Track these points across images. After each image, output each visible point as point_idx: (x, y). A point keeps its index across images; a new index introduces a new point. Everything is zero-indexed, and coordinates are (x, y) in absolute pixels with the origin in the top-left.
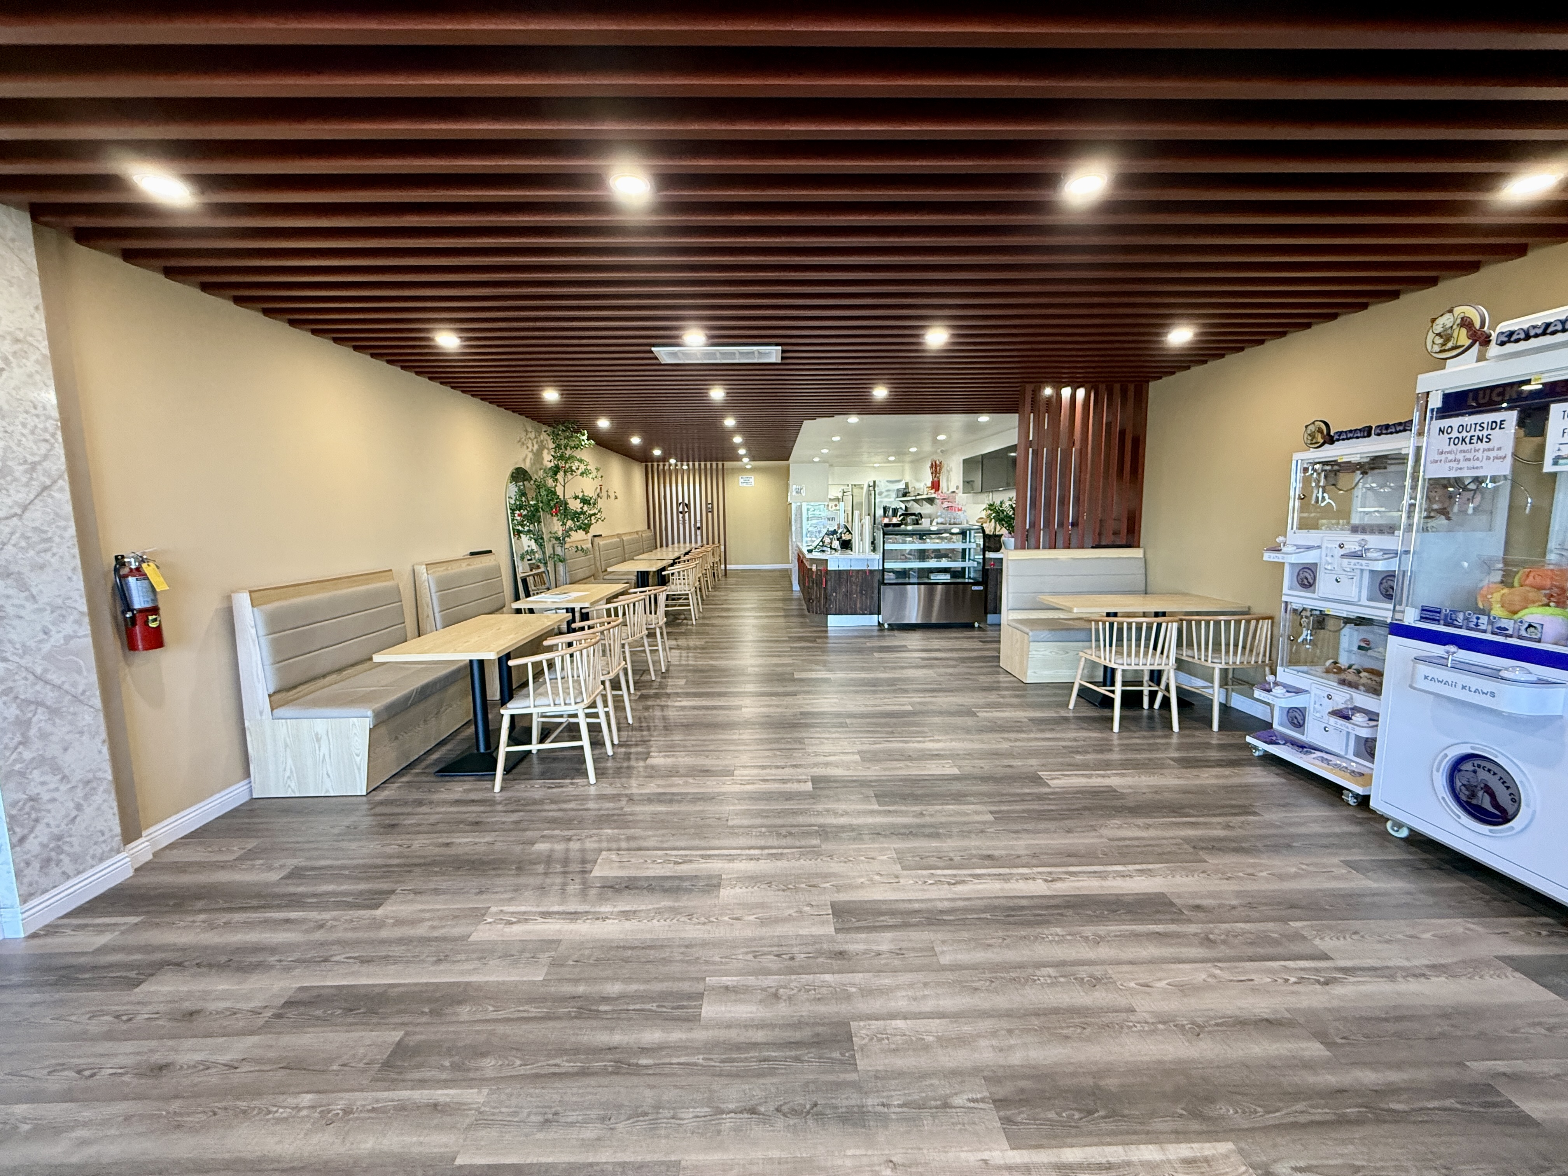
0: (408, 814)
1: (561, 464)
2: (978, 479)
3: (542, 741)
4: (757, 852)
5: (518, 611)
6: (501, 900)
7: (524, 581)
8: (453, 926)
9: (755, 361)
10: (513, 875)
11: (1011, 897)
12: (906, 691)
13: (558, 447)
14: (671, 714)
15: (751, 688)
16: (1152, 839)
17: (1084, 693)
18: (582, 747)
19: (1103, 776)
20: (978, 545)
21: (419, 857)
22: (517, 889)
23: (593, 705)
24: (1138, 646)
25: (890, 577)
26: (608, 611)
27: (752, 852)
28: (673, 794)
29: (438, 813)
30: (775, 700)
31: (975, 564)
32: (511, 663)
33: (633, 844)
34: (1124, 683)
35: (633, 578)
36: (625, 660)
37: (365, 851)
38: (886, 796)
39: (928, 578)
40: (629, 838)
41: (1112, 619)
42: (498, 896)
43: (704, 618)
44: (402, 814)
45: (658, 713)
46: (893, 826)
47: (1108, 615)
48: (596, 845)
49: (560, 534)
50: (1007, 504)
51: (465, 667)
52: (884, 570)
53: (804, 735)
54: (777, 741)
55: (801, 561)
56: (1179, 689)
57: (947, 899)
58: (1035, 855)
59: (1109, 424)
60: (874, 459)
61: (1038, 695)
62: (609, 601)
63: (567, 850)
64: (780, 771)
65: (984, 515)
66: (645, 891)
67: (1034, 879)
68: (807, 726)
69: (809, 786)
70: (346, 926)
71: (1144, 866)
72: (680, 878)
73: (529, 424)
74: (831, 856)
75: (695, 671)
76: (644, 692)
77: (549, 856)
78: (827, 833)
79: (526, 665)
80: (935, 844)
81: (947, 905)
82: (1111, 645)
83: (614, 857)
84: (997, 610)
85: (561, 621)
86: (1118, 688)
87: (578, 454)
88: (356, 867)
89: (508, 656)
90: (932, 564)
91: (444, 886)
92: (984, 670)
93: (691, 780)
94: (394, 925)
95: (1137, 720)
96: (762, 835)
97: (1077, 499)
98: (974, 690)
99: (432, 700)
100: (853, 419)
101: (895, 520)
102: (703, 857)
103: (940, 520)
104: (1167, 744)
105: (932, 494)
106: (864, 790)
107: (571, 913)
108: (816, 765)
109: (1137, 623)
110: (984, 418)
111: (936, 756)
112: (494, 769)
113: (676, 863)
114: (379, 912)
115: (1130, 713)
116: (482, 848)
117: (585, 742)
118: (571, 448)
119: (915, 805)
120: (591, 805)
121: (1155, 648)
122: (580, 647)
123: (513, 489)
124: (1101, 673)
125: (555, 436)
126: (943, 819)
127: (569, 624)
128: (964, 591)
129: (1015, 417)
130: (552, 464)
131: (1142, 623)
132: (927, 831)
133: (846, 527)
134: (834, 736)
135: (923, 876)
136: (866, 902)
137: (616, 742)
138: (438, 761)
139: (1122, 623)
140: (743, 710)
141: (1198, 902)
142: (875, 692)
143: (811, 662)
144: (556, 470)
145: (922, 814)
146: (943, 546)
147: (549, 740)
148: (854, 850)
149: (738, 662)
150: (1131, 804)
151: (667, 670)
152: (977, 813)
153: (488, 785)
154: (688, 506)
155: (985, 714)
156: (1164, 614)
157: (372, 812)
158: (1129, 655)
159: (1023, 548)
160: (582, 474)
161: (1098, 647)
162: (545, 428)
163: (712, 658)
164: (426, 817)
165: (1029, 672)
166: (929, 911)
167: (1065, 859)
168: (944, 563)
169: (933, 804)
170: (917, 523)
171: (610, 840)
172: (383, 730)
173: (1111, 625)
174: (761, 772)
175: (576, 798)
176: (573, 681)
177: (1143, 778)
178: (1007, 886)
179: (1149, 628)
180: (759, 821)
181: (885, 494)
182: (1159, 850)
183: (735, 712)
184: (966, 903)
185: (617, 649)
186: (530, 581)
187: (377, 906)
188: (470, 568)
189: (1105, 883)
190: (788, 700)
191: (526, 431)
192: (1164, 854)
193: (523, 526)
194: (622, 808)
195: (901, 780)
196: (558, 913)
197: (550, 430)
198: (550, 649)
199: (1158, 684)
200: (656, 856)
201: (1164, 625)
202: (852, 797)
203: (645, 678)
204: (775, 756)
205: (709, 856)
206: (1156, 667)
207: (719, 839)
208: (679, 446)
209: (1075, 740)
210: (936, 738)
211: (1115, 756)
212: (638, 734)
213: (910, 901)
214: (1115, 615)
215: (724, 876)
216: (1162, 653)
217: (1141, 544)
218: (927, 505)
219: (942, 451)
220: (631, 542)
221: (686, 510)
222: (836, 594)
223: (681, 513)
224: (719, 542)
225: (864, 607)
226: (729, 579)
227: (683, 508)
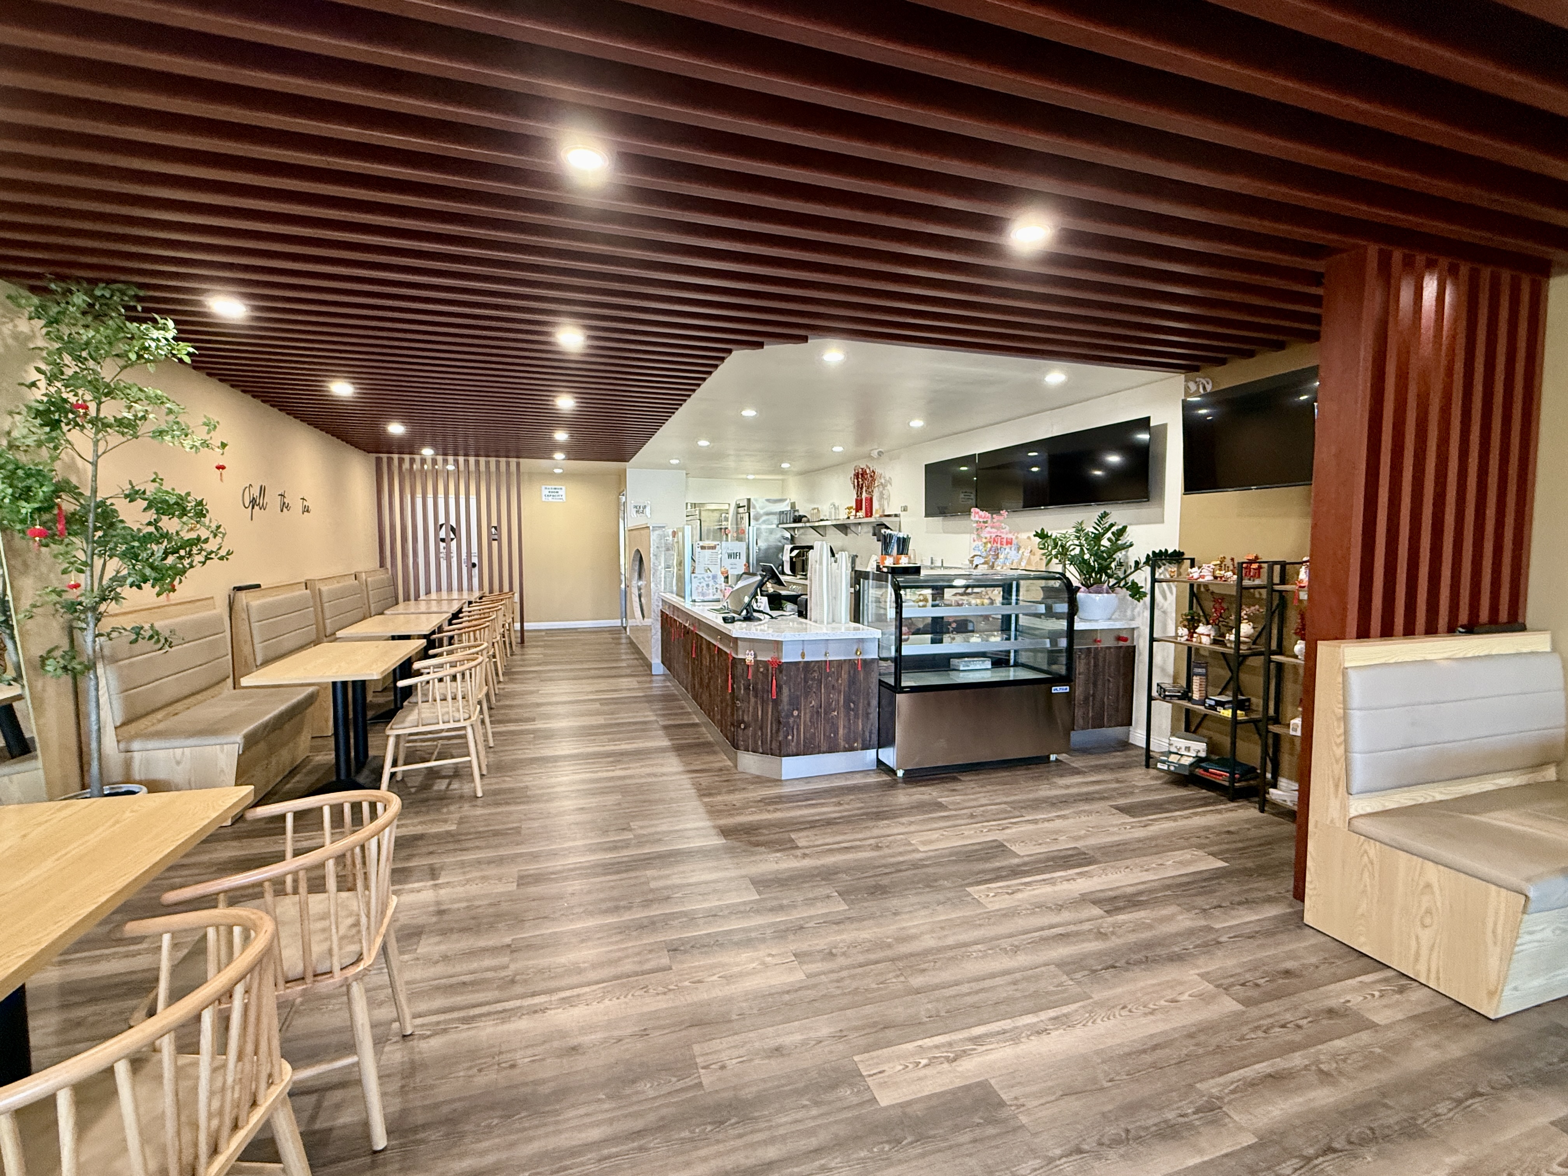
87: (139, 378)
154: (455, 530)
160: (157, 434)
181: (763, 518)
219: (879, 454)
220: (339, 595)
221: (452, 536)
222: (800, 712)
223: (443, 540)
224: (511, 589)
225: (852, 735)
226: (529, 651)
227: (447, 534)
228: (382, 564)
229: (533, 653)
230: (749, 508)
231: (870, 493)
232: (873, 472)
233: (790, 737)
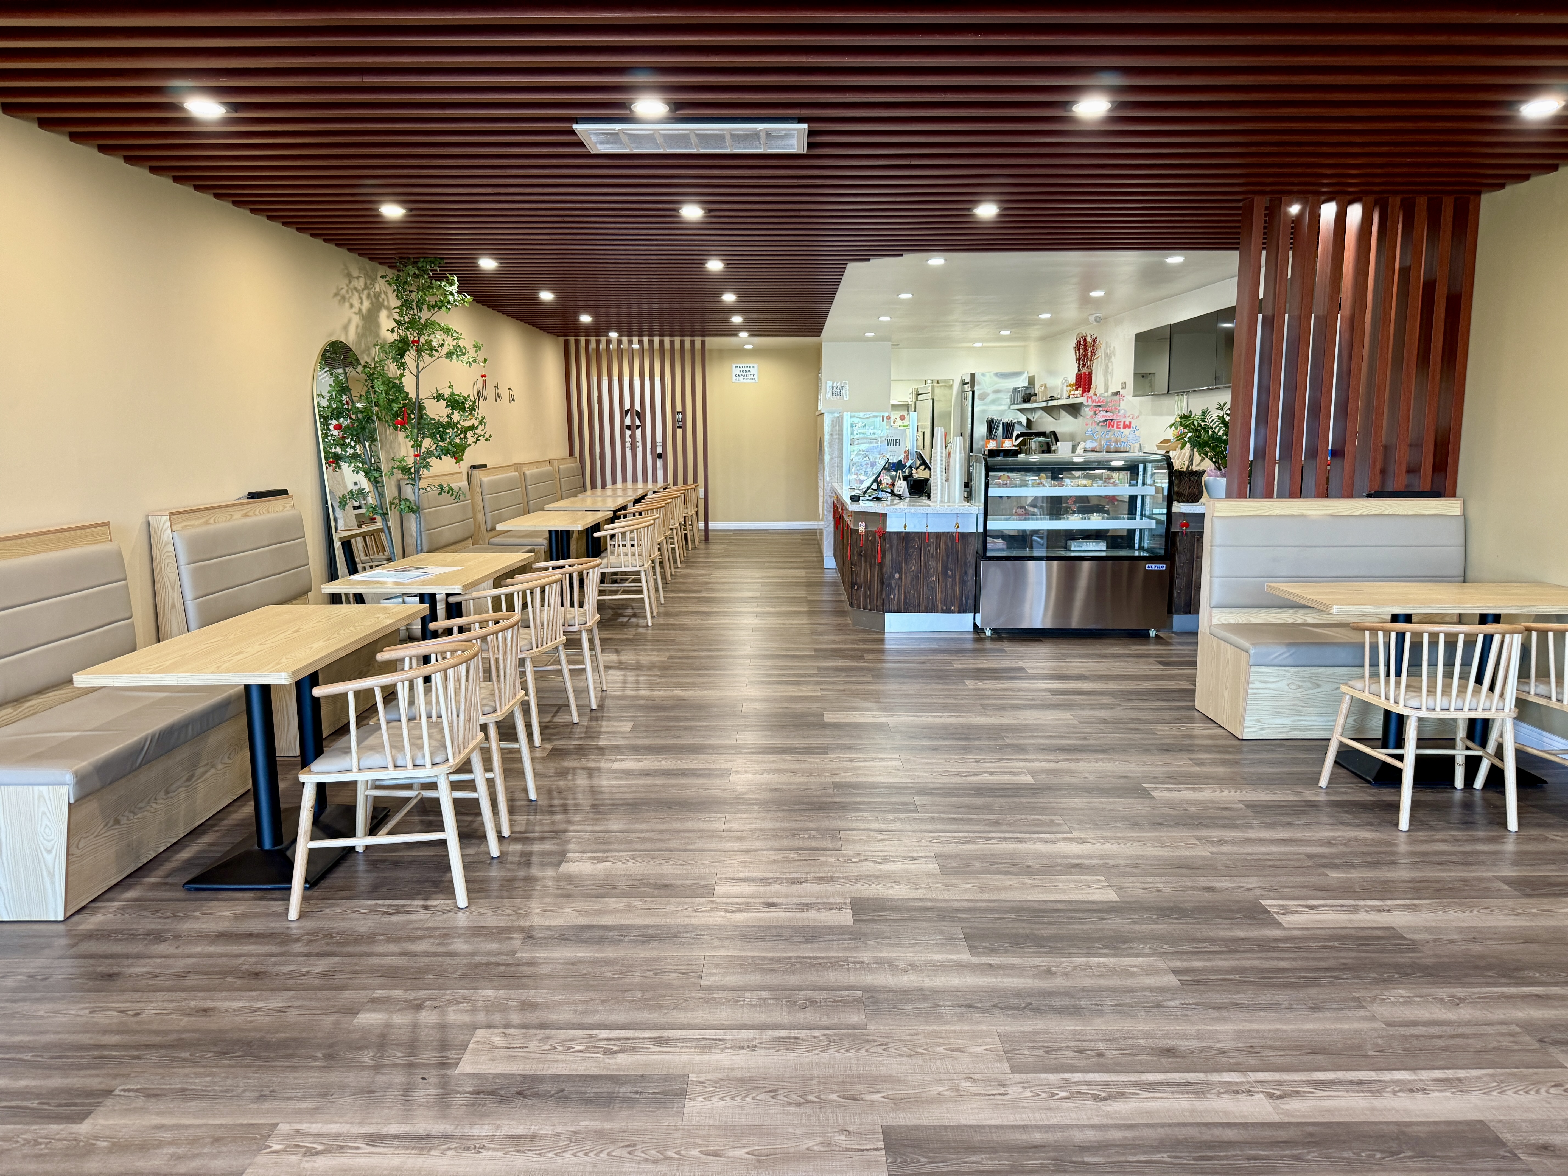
0: (139, 956)
1: (412, 336)
2: (1161, 368)
3: (372, 831)
4: (752, 1034)
5: (335, 599)
6: (299, 1112)
7: (347, 545)
8: (214, 1156)
9: (761, 150)
10: (321, 1069)
11: (1207, 1125)
12: (1021, 749)
13: (406, 305)
14: (605, 782)
15: (748, 738)
16: (1468, 1023)
17: (1346, 757)
18: (443, 843)
19: (1379, 910)
20: (1158, 490)
21: (157, 1033)
22: (325, 1093)
23: (465, 767)
24: (1448, 675)
25: (996, 546)
26: (496, 600)
27: (743, 1034)
28: (605, 927)
29: (189, 956)
30: (789, 762)
31: (1153, 524)
32: (317, 692)
33: (532, 1017)
34: (1422, 742)
35: (543, 541)
36: (525, 688)
37: (61, 1019)
38: (982, 937)
39: (1066, 548)
40: (527, 1006)
41: (1401, 626)
42: (292, 1105)
43: (667, 614)
44: (127, 956)
45: (582, 781)
46: (996, 992)
47: (1395, 618)
48: (466, 1018)
49: (410, 461)
50: (1215, 414)
51: (237, 697)
52: (986, 533)
53: (839, 824)
54: (792, 833)
55: (838, 514)
56: (1521, 756)
57: (1093, 1127)
58: (1251, 1050)
59: (1405, 272)
60: (975, 333)
61: (1263, 762)
62: (498, 581)
63: (415, 1025)
64: (795, 888)
65: (1171, 434)
66: (551, 1103)
67: (1249, 1093)
68: (845, 807)
69: (846, 917)
70: (26, 1150)
71: (1450, 1074)
72: (614, 1079)
73: (354, 264)
74: (884, 1045)
75: (648, 708)
76: (560, 743)
77: (383, 1036)
78: (876, 1002)
79: (345, 695)
80: (1070, 1026)
81: (1090, 1135)
82: (1398, 674)
83: (497, 1038)
84: (1191, 607)
85: (412, 616)
86: (1410, 751)
87: (443, 318)
88: (46, 1047)
89: (314, 679)
90: (1073, 522)
91: (198, 1083)
92: (1167, 715)
93: (637, 903)
94: (110, 1151)
95: (1441, 809)
96: (762, 1003)
97: (1343, 409)
98: (1145, 750)
99: (182, 754)
100: (937, 261)
101: (1008, 445)
102: (656, 1041)
103: (1090, 445)
104: (1496, 853)
105: (1077, 397)
106: (946, 926)
107: (420, 1138)
108: (859, 878)
109: (1447, 635)
110: (1175, 259)
111: (1077, 867)
112: (288, 878)
113: (608, 1052)
114: (84, 1128)
115: (1429, 796)
116: (262, 1019)
117: (450, 834)
118: (431, 307)
119: (1039, 954)
120: (460, 946)
121: (1479, 680)
122: (442, 664)
123: (325, 381)
124: (1377, 722)
125: (401, 286)
126: (1088, 982)
127: (424, 621)
128: (1132, 571)
129: (1232, 258)
130: (396, 336)
131: (1456, 635)
132: (1058, 1002)
133: (920, 457)
134: (892, 826)
135: (1050, 1084)
136: (946, 1128)
137: (506, 833)
138: (189, 862)
139: (1421, 635)
140: (734, 778)
141: (1544, 1138)
142: (967, 750)
143: (855, 694)
144: (401, 348)
145: (1049, 972)
146: (1093, 490)
147: (386, 829)
148: (929, 1035)
149: (728, 694)
150: (1429, 961)
151: (601, 706)
152: (1148, 971)
153: (276, 906)
154: (640, 415)
155: (1166, 794)
156: (1497, 618)
157: (72, 951)
158: (1432, 691)
159: (1241, 495)
160: (449, 355)
161: (1375, 675)
162: (382, 270)
163: (679, 685)
164: (170, 961)
165: (1249, 720)
166: (1057, 1147)
167: (1307, 1059)
168: (1096, 522)
169: (1070, 955)
170: (1048, 450)
171: (491, 1007)
172: (92, 806)
173: (1401, 637)
174: (762, 889)
175: (432, 933)
176: (430, 726)
177: (1451, 914)
178: (1201, 1104)
179: (1470, 644)
180: (755, 978)
181: (991, 397)
182: (1478, 1044)
183: (718, 781)
184: (1129, 1134)
185: (510, 668)
186: (358, 545)
187: (81, 1117)
188: (248, 520)
189: (1379, 1103)
190: (814, 761)
191: (349, 276)
192: (1486, 1051)
193: (343, 446)
194: (513, 953)
195: (1012, 910)
196: (396, 1137)
197: (391, 273)
198: (392, 666)
199: (1483, 745)
200: (573, 1040)
201: (1497, 639)
202: (925, 939)
203: (561, 719)
204: (787, 859)
205: (667, 1041)
206: (1479, 715)
207: (684, 1009)
208: (624, 307)
209: (1329, 843)
210: (1076, 834)
211: (1402, 874)
212: (546, 818)
213: (1024, 1128)
214: (1408, 618)
215: (692, 1078)
216: (1492, 688)
217: (1458, 493)
218: (1066, 417)
219: (1098, 320)
220: (539, 479)
221: (638, 423)
222: (901, 575)
223: (628, 428)
224: (695, 481)
225: (949, 600)
226: (712, 547)
227: (633, 420)
228: (571, 453)
229: (716, 548)
230: (973, 386)
231: (1089, 367)
232: (1094, 341)
233: (892, 596)
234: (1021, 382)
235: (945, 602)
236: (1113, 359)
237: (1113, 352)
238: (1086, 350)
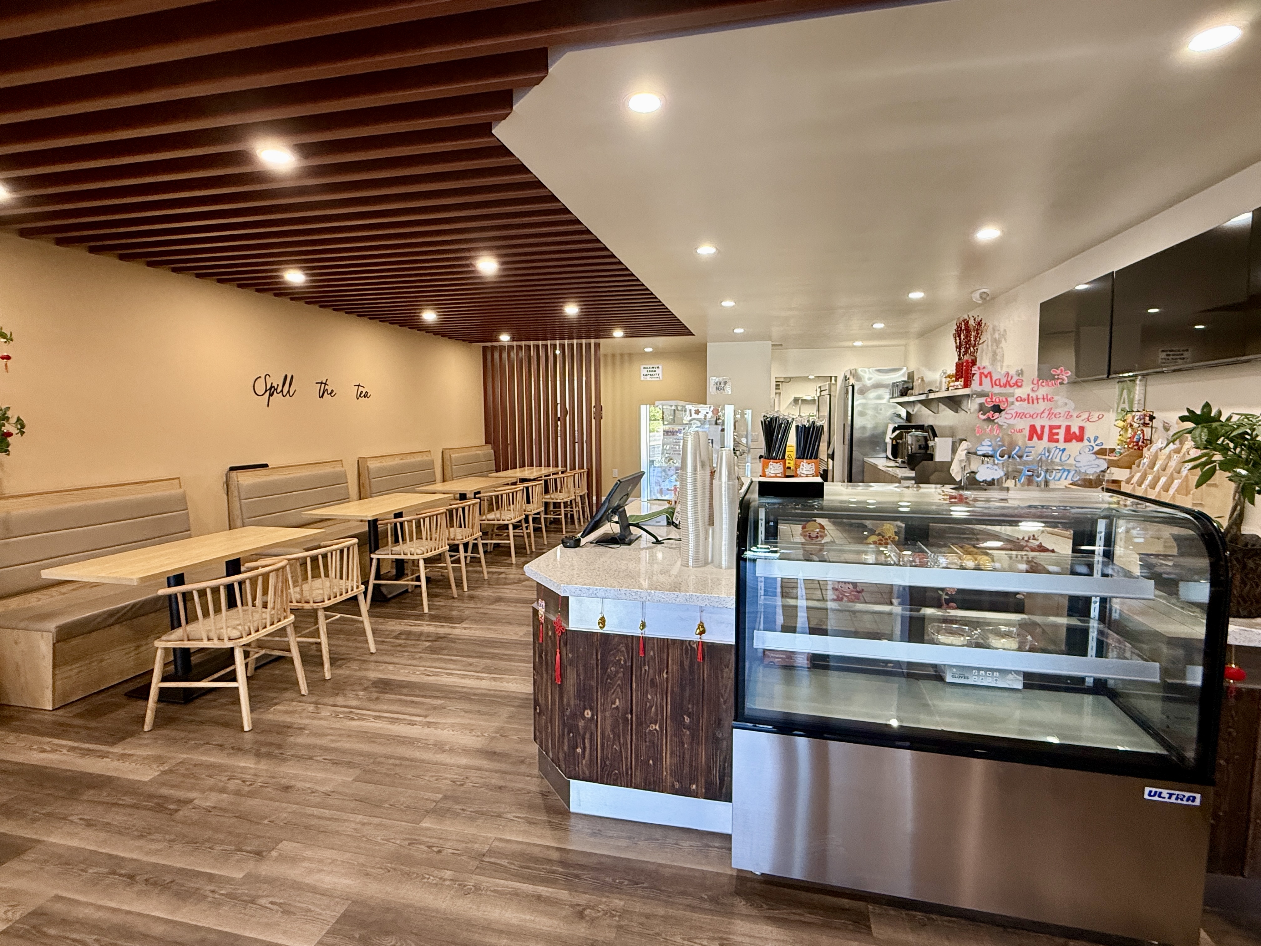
222: (595, 714)
225: (687, 770)
228: (488, 441)
231: (972, 354)
232: (979, 324)
233: (579, 750)
234: (900, 377)
235: (677, 773)
236: (1003, 344)
237: (1004, 335)
238: (968, 336)
